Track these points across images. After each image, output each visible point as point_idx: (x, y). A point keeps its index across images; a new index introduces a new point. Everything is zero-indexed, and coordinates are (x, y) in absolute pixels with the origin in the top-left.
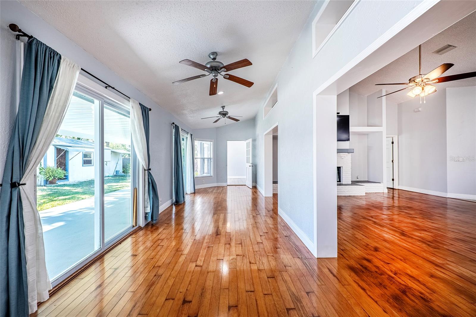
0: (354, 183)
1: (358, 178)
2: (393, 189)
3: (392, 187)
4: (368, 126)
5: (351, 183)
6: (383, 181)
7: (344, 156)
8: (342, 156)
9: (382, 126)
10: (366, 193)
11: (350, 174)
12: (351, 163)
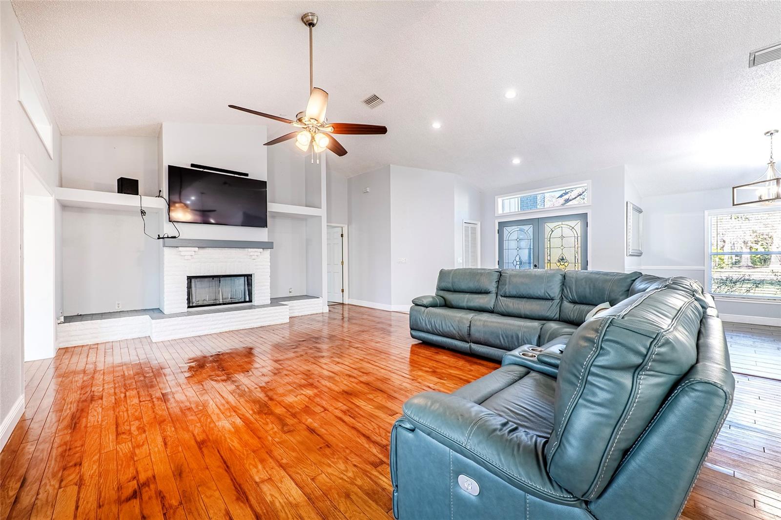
0: (276, 301)
1: (290, 292)
2: (343, 304)
3: (342, 302)
4: (306, 206)
5: (269, 302)
6: (322, 294)
7: (256, 254)
8: (251, 254)
9: (321, 208)
10: (290, 318)
11: (269, 287)
12: (270, 266)
